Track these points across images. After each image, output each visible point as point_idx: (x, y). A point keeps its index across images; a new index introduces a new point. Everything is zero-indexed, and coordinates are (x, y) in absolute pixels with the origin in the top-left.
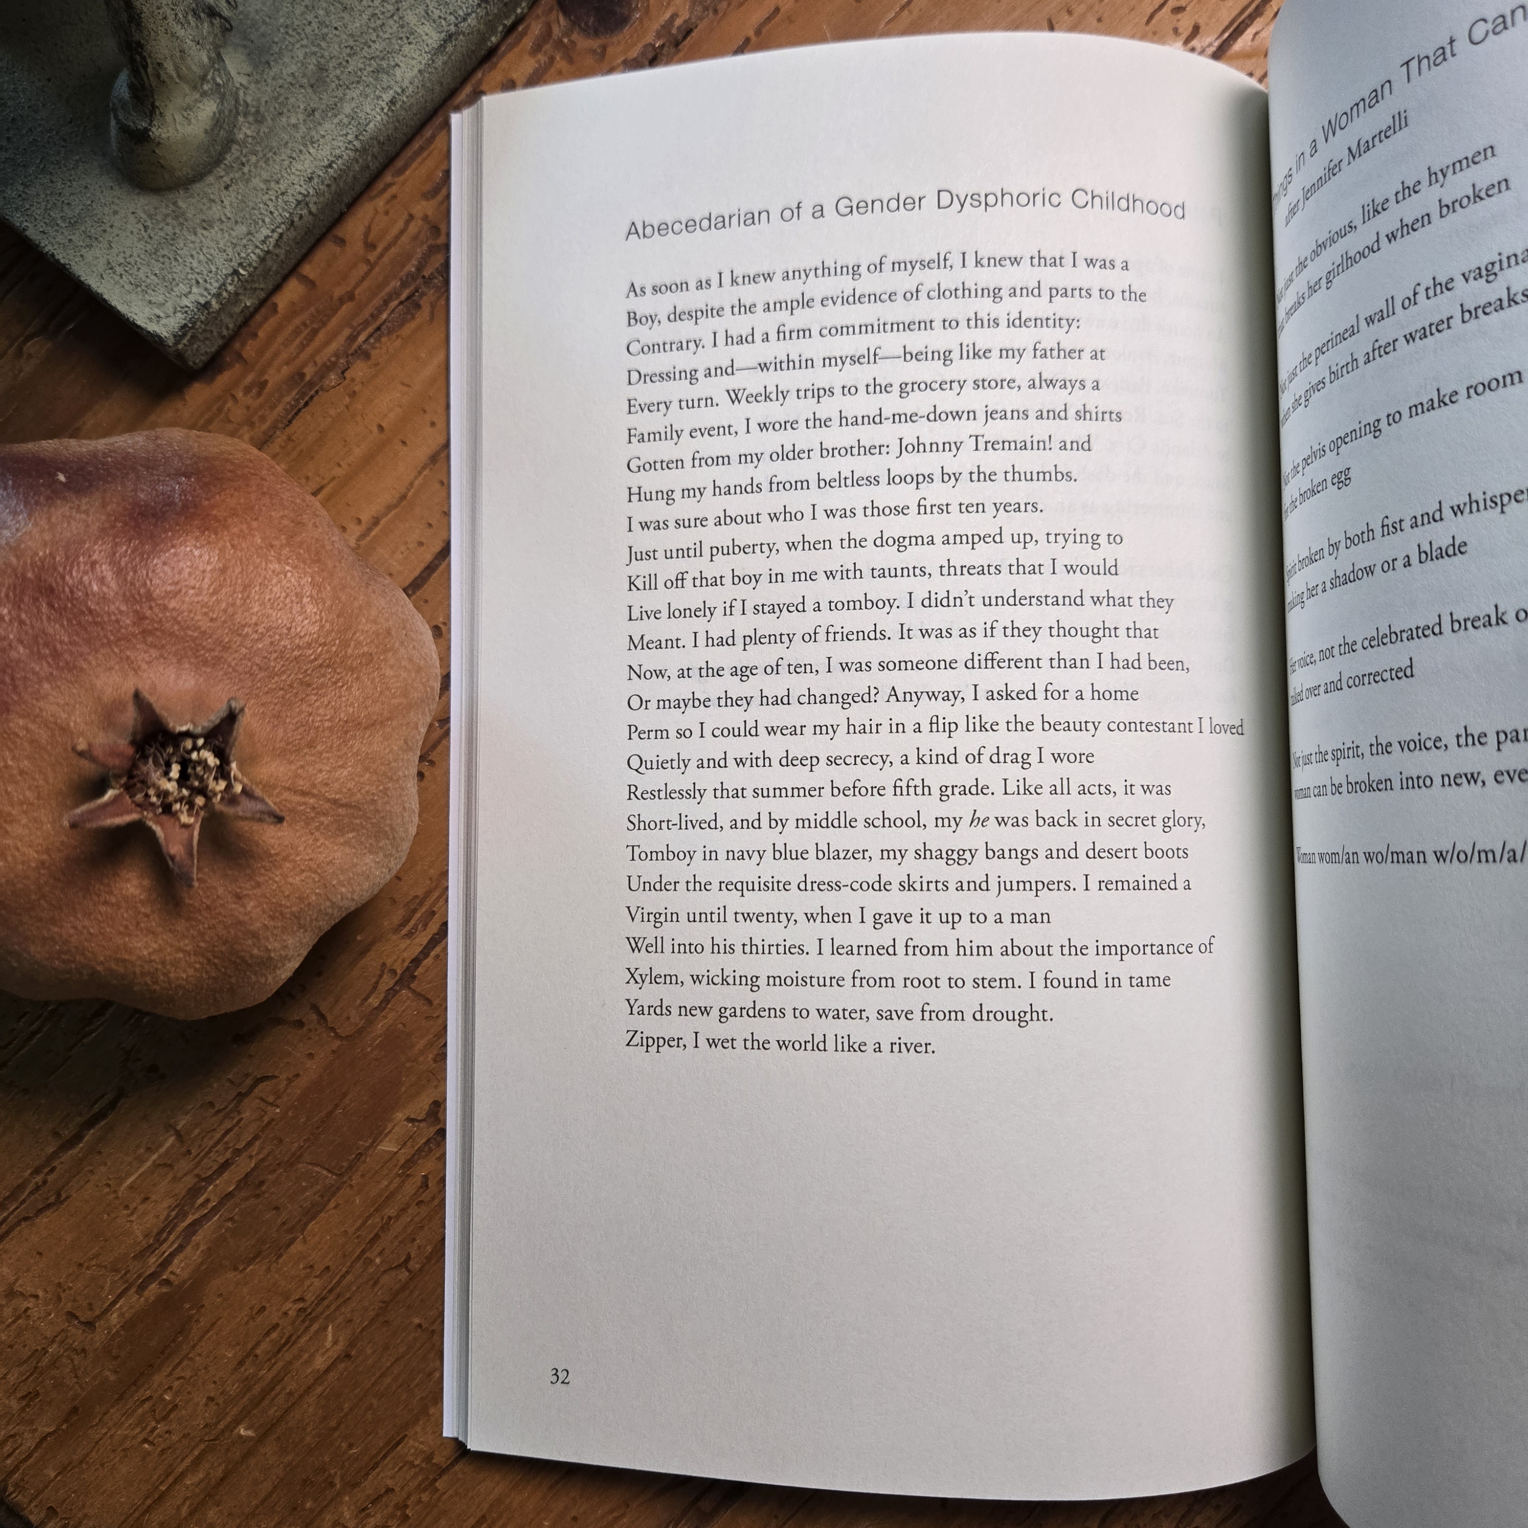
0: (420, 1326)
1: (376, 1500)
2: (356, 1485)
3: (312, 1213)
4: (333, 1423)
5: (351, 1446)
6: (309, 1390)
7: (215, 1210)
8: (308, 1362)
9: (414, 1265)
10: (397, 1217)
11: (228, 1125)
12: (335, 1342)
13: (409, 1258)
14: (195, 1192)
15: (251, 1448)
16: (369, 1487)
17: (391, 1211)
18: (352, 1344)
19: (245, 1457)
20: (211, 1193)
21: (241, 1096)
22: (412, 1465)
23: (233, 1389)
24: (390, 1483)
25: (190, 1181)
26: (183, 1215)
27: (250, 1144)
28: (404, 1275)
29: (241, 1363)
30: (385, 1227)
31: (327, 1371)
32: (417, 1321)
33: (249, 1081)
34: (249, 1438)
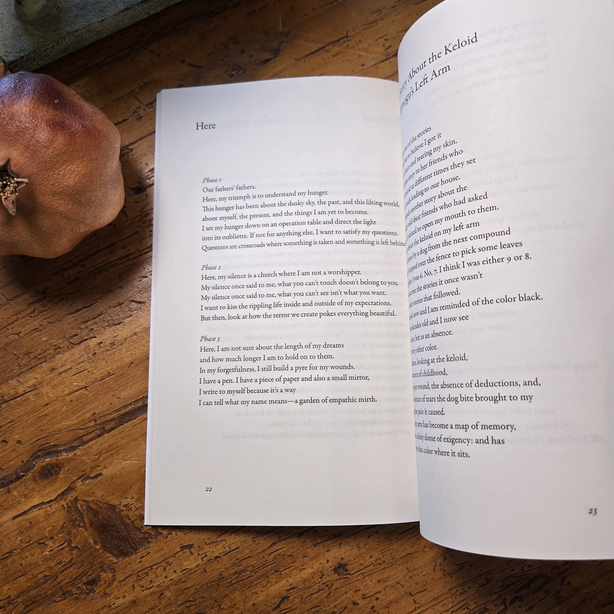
0: (15, 354)
9: (21, 335)
10: (21, 319)
13: (20, 332)
17: (20, 316)
28: (17, 337)
30: (16, 321)
32: (15, 352)
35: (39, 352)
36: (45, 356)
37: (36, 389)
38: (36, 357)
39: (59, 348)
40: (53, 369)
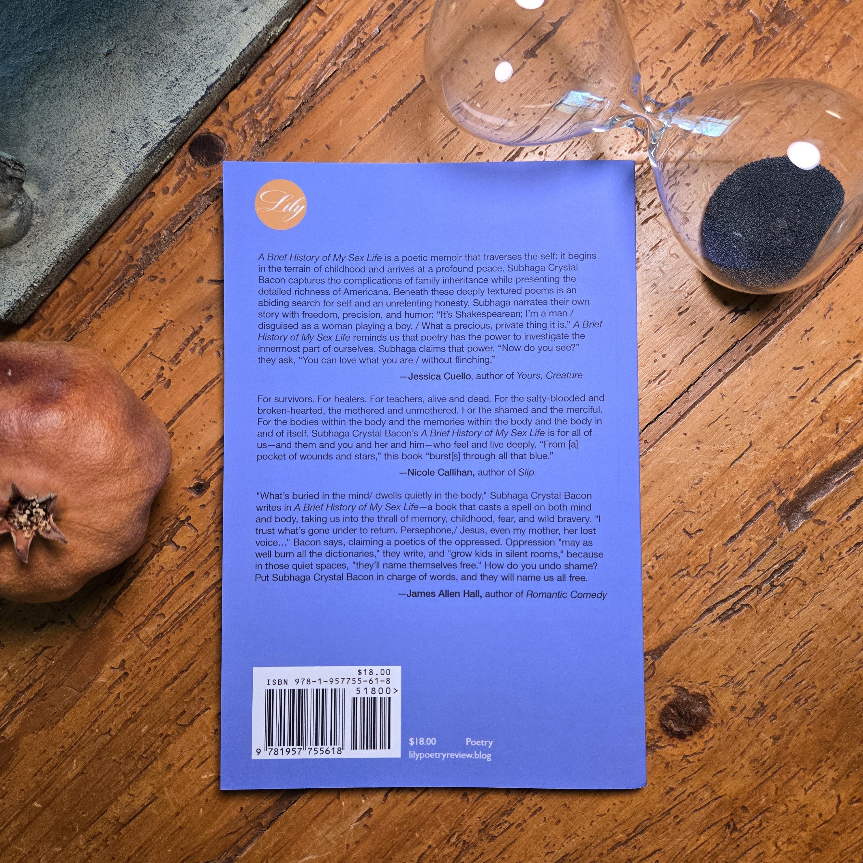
0: (114, 761)
1: (94, 837)
2: (85, 830)
3: (68, 708)
4: (76, 803)
5: (83, 813)
6: (64, 788)
7: (25, 706)
8: (64, 776)
9: (113, 733)
10: (106, 711)
11: (31, 668)
12: (77, 767)
13: (110, 730)
14: (16, 698)
15: (40, 812)
16: (91, 831)
17: (103, 708)
18: (84, 768)
19: (38, 815)
20: (23, 698)
21: (37, 655)
22: (110, 822)
23: (32, 786)
24: (100, 830)
25: (14, 692)
26: (10, 707)
27: (41, 677)
28: (108, 737)
29: (36, 775)
30: (100, 715)
31: (73, 779)
32: (114, 758)
33: (40, 649)
34: (39, 808)
35: (143, 749)
36: (153, 752)
37: (157, 798)
38: (142, 756)
39: (168, 735)
40: (170, 766)
